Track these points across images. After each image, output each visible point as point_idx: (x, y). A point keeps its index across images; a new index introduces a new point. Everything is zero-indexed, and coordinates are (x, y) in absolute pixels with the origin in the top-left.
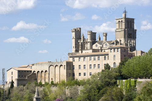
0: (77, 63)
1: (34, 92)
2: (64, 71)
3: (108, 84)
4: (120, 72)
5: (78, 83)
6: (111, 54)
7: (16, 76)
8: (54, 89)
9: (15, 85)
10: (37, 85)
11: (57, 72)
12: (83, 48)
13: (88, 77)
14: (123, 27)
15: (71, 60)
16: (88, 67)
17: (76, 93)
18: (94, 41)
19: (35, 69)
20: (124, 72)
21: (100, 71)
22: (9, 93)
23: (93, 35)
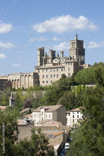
0: (41, 73)
1: (10, 95)
2: (31, 80)
3: (65, 89)
4: (73, 80)
5: (42, 89)
6: (67, 66)
8: (24, 93)
10: (12, 90)
11: (27, 81)
12: (46, 63)
13: (50, 84)
14: (76, 47)
15: (37, 71)
16: (49, 76)
17: (41, 96)
18: (54, 57)
19: (10, 78)
20: (76, 79)
21: (58, 79)
23: (53, 53)
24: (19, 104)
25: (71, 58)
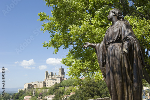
0: (47, 82)
1: (33, 91)
2: (42, 85)
3: (56, 88)
4: (60, 85)
5: (47, 88)
6: (57, 79)
7: (27, 86)
8: (39, 90)
9: (27, 89)
10: (34, 89)
11: (40, 85)
12: (49, 77)
13: (50, 86)
14: (61, 71)
15: (45, 81)
16: (50, 83)
17: (46, 91)
18: (52, 75)
19: (33, 84)
20: (61, 84)
21: (54, 84)
22: (25, 91)
23: (52, 73)
24: (37, 95)
25: (59, 76)
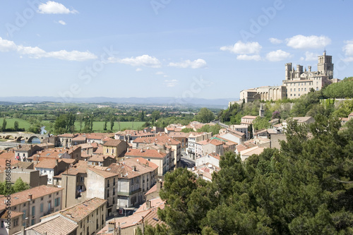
0: (289, 87)
1: (259, 107)
2: (280, 93)
3: (313, 102)
4: (322, 94)
5: (291, 102)
6: (315, 81)
7: (246, 96)
8: (273, 105)
9: (246, 101)
10: (260, 101)
11: (275, 93)
12: (293, 77)
13: (297, 97)
14: (324, 62)
15: (285, 85)
16: (297, 90)
17: (289, 108)
18: (301, 72)
19: (259, 91)
20: (325, 93)
21: (307, 93)
22: (242, 107)
23: (301, 68)
24: (269, 115)
25: (319, 73)
